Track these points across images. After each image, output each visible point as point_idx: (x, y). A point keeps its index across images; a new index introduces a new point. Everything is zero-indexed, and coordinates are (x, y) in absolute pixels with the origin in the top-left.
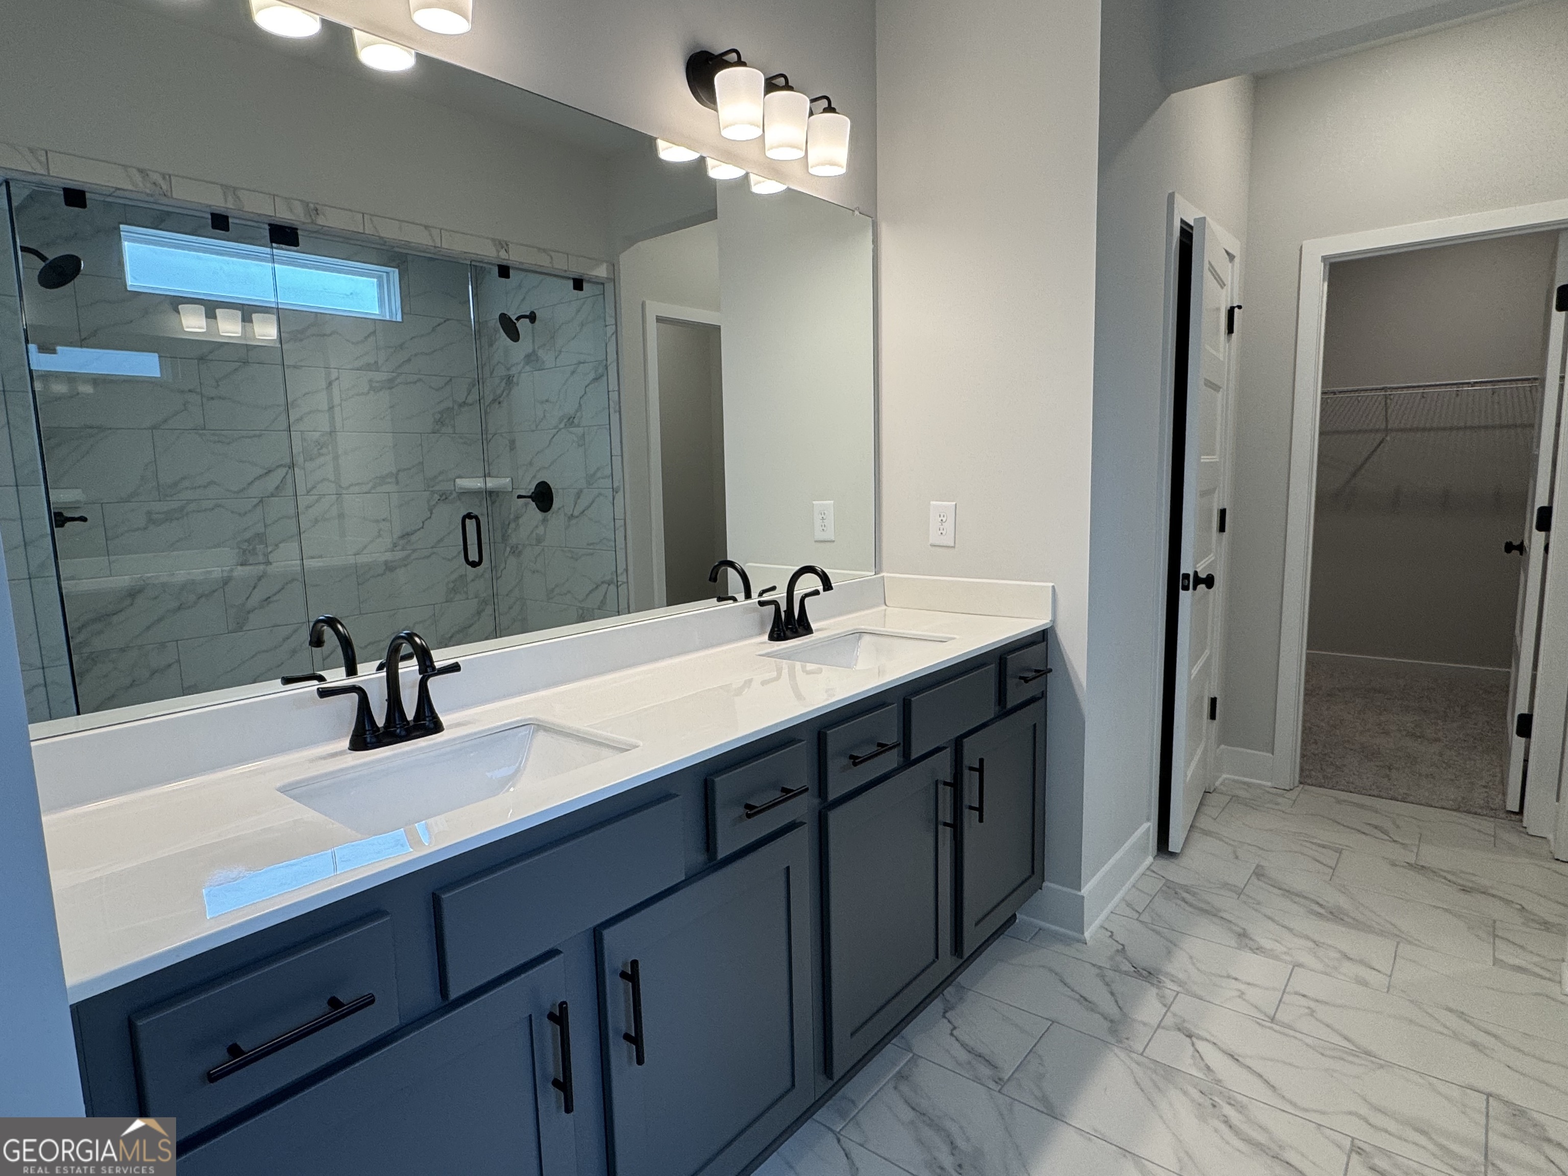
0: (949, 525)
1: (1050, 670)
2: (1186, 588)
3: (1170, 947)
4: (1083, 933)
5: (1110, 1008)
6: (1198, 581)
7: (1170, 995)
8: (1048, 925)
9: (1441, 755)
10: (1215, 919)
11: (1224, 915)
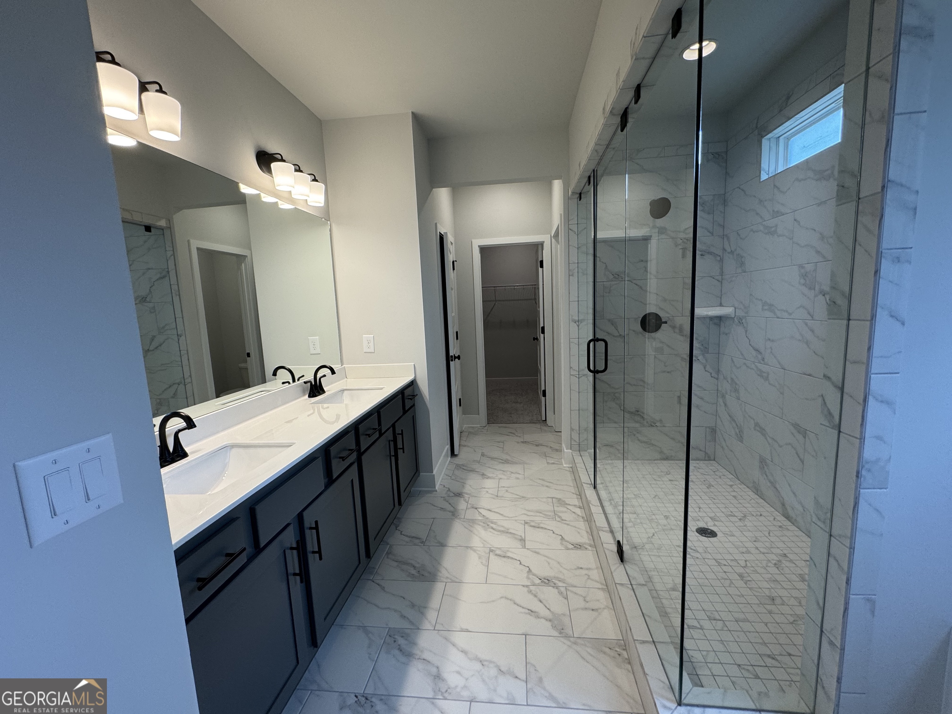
0: (372, 344)
1: (417, 395)
2: (452, 361)
3: (463, 484)
4: (435, 487)
5: (452, 509)
6: (455, 358)
7: (467, 499)
8: (424, 489)
9: (523, 407)
10: (474, 472)
11: (477, 470)
